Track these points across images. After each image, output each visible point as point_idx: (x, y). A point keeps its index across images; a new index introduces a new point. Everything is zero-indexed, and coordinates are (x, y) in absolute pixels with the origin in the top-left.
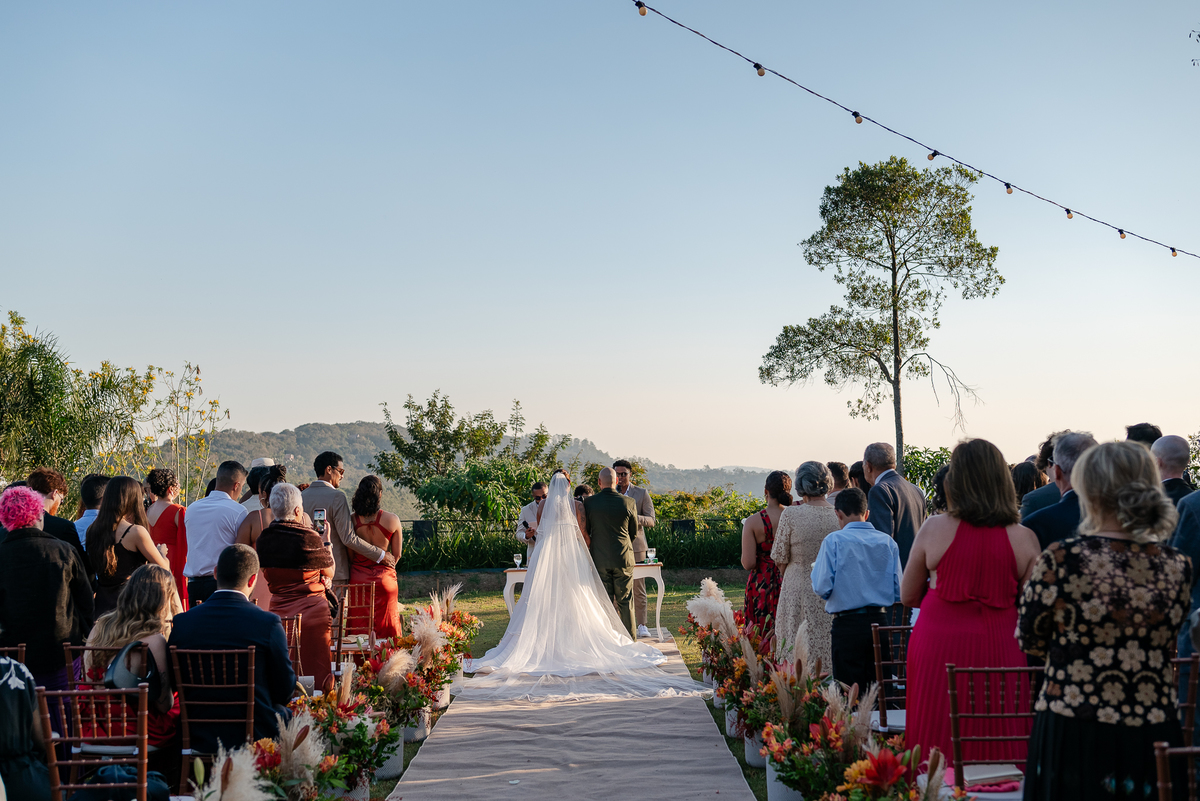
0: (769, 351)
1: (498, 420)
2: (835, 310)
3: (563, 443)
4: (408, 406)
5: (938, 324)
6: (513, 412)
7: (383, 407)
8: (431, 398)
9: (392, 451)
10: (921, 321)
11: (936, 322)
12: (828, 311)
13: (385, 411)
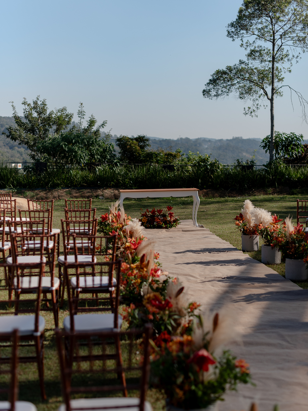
0: (208, 81)
1: (69, 111)
2: (241, 62)
3: (103, 125)
4: (24, 103)
5: (290, 71)
6: (80, 109)
7: (11, 104)
8: (35, 99)
9: (15, 126)
10: (282, 69)
11: (289, 69)
12: (238, 62)
13: (13, 106)
